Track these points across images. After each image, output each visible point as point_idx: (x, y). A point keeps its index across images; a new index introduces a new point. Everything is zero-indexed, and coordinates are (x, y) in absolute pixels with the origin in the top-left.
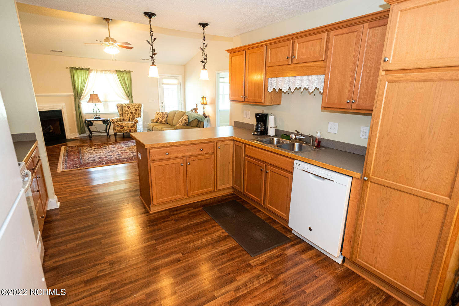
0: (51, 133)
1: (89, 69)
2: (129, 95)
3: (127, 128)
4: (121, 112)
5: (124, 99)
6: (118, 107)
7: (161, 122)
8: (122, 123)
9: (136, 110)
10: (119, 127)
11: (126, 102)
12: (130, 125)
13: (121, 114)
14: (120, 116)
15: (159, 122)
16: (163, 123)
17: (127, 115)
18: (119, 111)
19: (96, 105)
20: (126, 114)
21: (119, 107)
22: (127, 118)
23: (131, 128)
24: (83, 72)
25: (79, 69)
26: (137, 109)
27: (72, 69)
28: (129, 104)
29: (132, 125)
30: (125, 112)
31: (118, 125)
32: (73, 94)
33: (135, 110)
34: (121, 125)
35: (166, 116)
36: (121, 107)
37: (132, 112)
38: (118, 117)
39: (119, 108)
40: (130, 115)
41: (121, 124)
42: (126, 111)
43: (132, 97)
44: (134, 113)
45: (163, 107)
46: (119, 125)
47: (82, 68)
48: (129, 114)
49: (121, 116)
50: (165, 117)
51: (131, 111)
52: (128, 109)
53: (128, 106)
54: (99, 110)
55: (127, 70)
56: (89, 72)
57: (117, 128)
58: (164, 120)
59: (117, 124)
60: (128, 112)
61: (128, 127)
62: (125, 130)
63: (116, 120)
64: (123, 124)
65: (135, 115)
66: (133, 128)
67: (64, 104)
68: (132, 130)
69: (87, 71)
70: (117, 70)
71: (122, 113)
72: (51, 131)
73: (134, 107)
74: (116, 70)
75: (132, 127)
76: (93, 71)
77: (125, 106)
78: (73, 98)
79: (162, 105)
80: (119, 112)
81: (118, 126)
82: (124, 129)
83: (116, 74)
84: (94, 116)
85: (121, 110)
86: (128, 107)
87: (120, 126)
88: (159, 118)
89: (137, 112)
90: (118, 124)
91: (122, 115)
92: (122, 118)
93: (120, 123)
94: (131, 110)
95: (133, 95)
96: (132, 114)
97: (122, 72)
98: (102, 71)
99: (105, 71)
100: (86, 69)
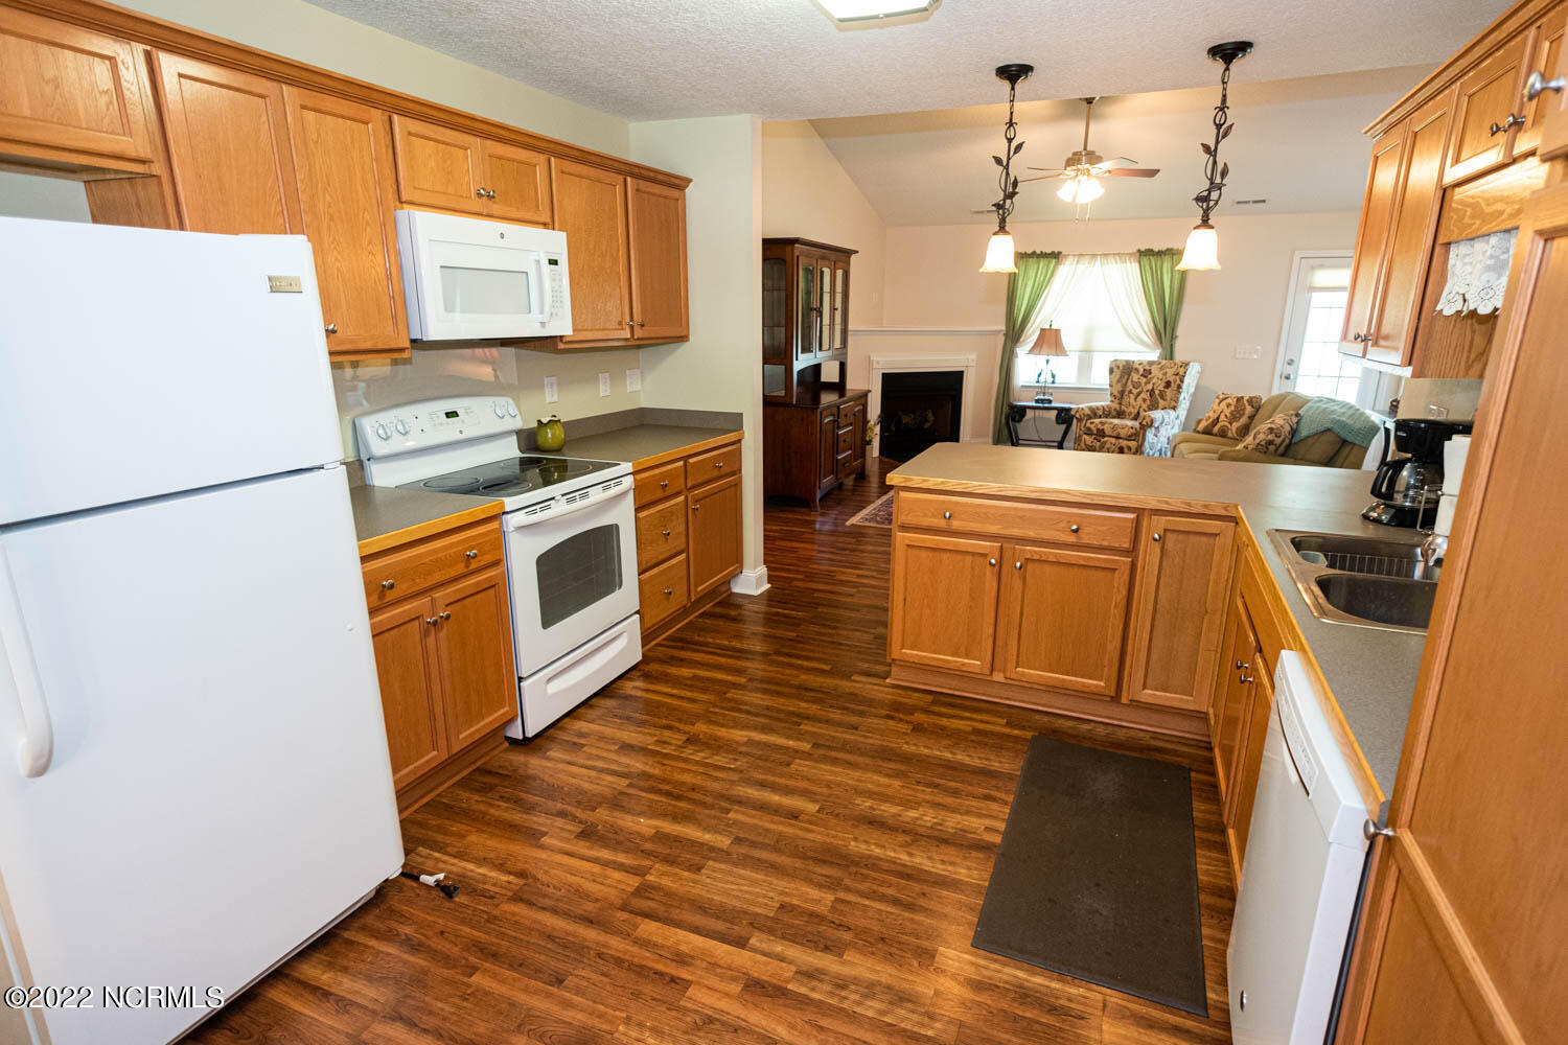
1: (1060, 253)
2: (1165, 330)
3: (1113, 440)
4: (1119, 387)
5: (1144, 344)
6: (1111, 371)
7: (1223, 433)
8: (1103, 424)
9: (1168, 384)
10: (1092, 435)
11: (1146, 353)
12: (1123, 433)
13: (1116, 393)
14: (1112, 401)
15: (1216, 429)
16: (1230, 434)
17: (1136, 399)
18: (1115, 382)
19: (1048, 361)
20: (1131, 395)
21: (1115, 370)
22: (1133, 407)
23: (1124, 443)
24: (1041, 264)
25: (1032, 254)
26: (1171, 379)
28: (1151, 363)
29: (1130, 433)
30: (1131, 387)
31: (1089, 429)
32: (1004, 328)
33: (1163, 384)
34: (1098, 430)
35: (1249, 410)
36: (1124, 372)
37: (1153, 389)
38: (1105, 402)
39: (1117, 373)
40: (1144, 400)
41: (1100, 427)
42: (1136, 385)
43: (1173, 337)
44: (1157, 392)
45: (1287, 378)
46: (1092, 426)
47: (1041, 252)
48: (1142, 395)
49: (1117, 401)
50: (1244, 414)
51: (1150, 387)
52: (1145, 380)
53: (1144, 370)
54: (1053, 376)
55: (1179, 246)
56: (1057, 264)
57: (1085, 436)
58: (1235, 425)
59: (1088, 425)
60: (1140, 389)
61: (1118, 438)
63: (1087, 412)
64: (1106, 427)
65: (1161, 401)
66: (1133, 444)
67: (973, 356)
69: (1054, 261)
70: (1143, 249)
71: (1122, 393)
72: (926, 426)
73: (1165, 374)
74: (1139, 251)
75: (1129, 439)
76: (1070, 259)
77: (1137, 370)
78: (1002, 339)
79: (1289, 370)
80: (1111, 386)
81: (1089, 432)
82: (1106, 442)
83: (1137, 264)
84: (1037, 394)
85: (1118, 381)
86: (1147, 373)
87: (1095, 432)
88: (1218, 418)
89: (1168, 391)
90: (1092, 423)
91: (1120, 396)
92: (1117, 406)
93: (1097, 421)
94: (1153, 382)
95: (1180, 331)
96: (1151, 396)
97: (1160, 253)
98: (1094, 256)
99: (1105, 255)
100: (1053, 253)
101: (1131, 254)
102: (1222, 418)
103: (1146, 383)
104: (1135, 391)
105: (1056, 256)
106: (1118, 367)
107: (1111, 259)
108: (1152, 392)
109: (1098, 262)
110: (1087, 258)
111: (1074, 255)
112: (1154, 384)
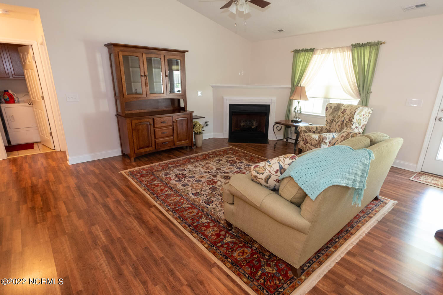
0: (253, 129)
1: (314, 49)
3: (310, 146)
4: (330, 118)
6: (327, 109)
8: (308, 136)
9: (350, 118)
11: (349, 100)
13: (328, 121)
14: (326, 124)
18: (328, 116)
19: (299, 102)
20: (335, 122)
21: (329, 108)
24: (306, 55)
25: (303, 51)
26: (352, 116)
27: (296, 52)
28: (350, 106)
30: (336, 118)
32: (290, 86)
33: (348, 118)
36: (333, 110)
37: (344, 120)
39: (330, 111)
40: (339, 126)
42: (339, 117)
43: (368, 92)
44: (345, 122)
45: (440, 120)
46: (304, 137)
47: (306, 49)
48: (339, 123)
49: (328, 124)
51: (343, 119)
52: (342, 115)
53: (344, 109)
56: (313, 54)
57: (302, 141)
60: (339, 120)
62: (308, 148)
63: (304, 129)
67: (275, 98)
69: (312, 52)
70: (354, 44)
72: (253, 127)
73: (351, 113)
74: (352, 45)
76: (319, 51)
77: (341, 109)
78: (290, 91)
79: (441, 115)
80: (326, 117)
83: (350, 53)
85: (330, 115)
86: (344, 111)
89: (349, 122)
90: (304, 135)
91: (331, 122)
96: (342, 124)
97: (363, 45)
98: (330, 49)
99: (335, 48)
100: (311, 49)
101: (347, 47)
103: (343, 117)
104: (337, 121)
105: (312, 50)
106: (331, 107)
107: (338, 50)
108: (343, 122)
109: (331, 52)
110: (326, 51)
111: (320, 49)
112: (345, 118)
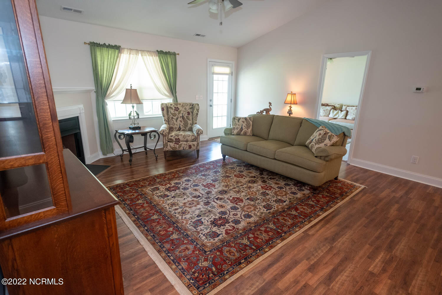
1: (120, 47)
2: (172, 89)
3: (185, 143)
4: (166, 117)
5: (166, 95)
7: (245, 134)
8: (178, 135)
9: (189, 113)
11: (169, 101)
12: (189, 139)
13: (166, 119)
14: (167, 124)
15: (242, 133)
16: (248, 134)
17: (176, 121)
19: (133, 107)
20: (173, 120)
21: (163, 108)
22: (177, 125)
23: (191, 143)
24: (110, 52)
26: (189, 111)
27: (94, 46)
29: (193, 138)
30: (172, 116)
31: (171, 139)
32: (94, 88)
33: (187, 114)
34: (176, 139)
36: (165, 108)
37: (183, 116)
38: (164, 124)
40: (181, 121)
41: (176, 137)
42: (174, 115)
43: (176, 92)
44: (185, 117)
45: (211, 106)
46: (172, 138)
47: (109, 45)
48: (179, 119)
50: (250, 125)
51: (181, 115)
52: (177, 112)
53: (175, 108)
55: (172, 51)
56: (119, 52)
57: (169, 143)
58: (249, 130)
59: (170, 137)
60: (176, 117)
61: (187, 141)
62: (183, 146)
63: (168, 131)
64: (180, 137)
65: (188, 121)
66: (195, 143)
68: (192, 146)
69: (117, 50)
70: (159, 51)
71: (168, 118)
73: (185, 109)
74: (157, 51)
75: (193, 141)
76: (126, 51)
77: (170, 107)
79: (211, 103)
80: (164, 116)
81: (170, 141)
82: (181, 144)
83: (157, 57)
85: (166, 114)
86: (177, 109)
87: (174, 140)
88: (242, 128)
89: (190, 116)
91: (169, 121)
92: (170, 126)
93: (174, 135)
94: (181, 113)
98: (137, 51)
99: (143, 51)
100: (116, 46)
102: (244, 128)
103: (179, 113)
104: (175, 118)
105: (117, 48)
107: (146, 54)
108: (183, 117)
109: (140, 54)
110: (134, 52)
111: (127, 49)
112: (182, 114)
